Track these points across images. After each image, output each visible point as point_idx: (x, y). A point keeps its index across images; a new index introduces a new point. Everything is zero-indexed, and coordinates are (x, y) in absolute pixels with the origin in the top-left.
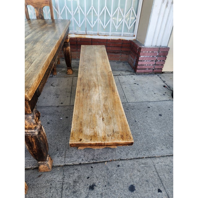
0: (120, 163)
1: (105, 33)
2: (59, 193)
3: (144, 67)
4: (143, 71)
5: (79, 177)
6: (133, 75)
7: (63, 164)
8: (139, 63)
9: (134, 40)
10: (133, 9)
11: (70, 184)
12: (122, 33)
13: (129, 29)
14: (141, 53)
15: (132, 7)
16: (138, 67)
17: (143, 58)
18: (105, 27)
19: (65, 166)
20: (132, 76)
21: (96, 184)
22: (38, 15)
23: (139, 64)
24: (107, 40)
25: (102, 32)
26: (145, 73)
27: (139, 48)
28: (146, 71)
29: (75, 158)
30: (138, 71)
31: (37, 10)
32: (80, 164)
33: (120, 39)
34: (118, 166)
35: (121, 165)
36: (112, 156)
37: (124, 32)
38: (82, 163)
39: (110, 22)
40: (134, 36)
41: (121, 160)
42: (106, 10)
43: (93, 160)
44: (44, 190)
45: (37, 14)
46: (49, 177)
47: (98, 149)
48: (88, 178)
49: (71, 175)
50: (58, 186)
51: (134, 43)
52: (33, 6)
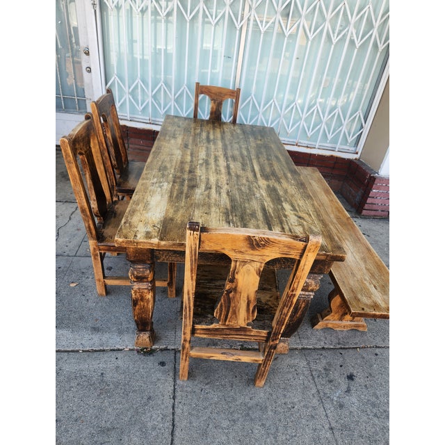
0: (377, 351)
1: (307, 142)
2: (311, 381)
3: (375, 207)
4: (373, 213)
5: (329, 364)
6: (356, 217)
7: (300, 347)
8: (369, 200)
9: (356, 159)
10: (360, 113)
11: (320, 371)
12: (338, 146)
13: (349, 141)
14: (374, 186)
15: (360, 111)
16: (366, 207)
17: (376, 193)
18: (310, 134)
19: (303, 349)
20: (355, 219)
21: (355, 374)
22: (214, 110)
23: (368, 202)
24: (311, 154)
25: (302, 141)
26: (374, 217)
27: (371, 177)
28: (376, 214)
29: (313, 340)
30: (364, 212)
31: (215, 103)
32: (323, 348)
33: (332, 156)
34: (376, 355)
35: (378, 353)
36: (365, 342)
37: (341, 144)
38: (326, 347)
39: (320, 128)
40: (357, 153)
41: (377, 347)
42: (318, 110)
43: (339, 344)
44: (290, 376)
45: (212, 108)
46: (288, 361)
47: (342, 331)
48: (341, 366)
49: (318, 361)
50: (306, 373)
51: (358, 165)
52: (210, 96)
